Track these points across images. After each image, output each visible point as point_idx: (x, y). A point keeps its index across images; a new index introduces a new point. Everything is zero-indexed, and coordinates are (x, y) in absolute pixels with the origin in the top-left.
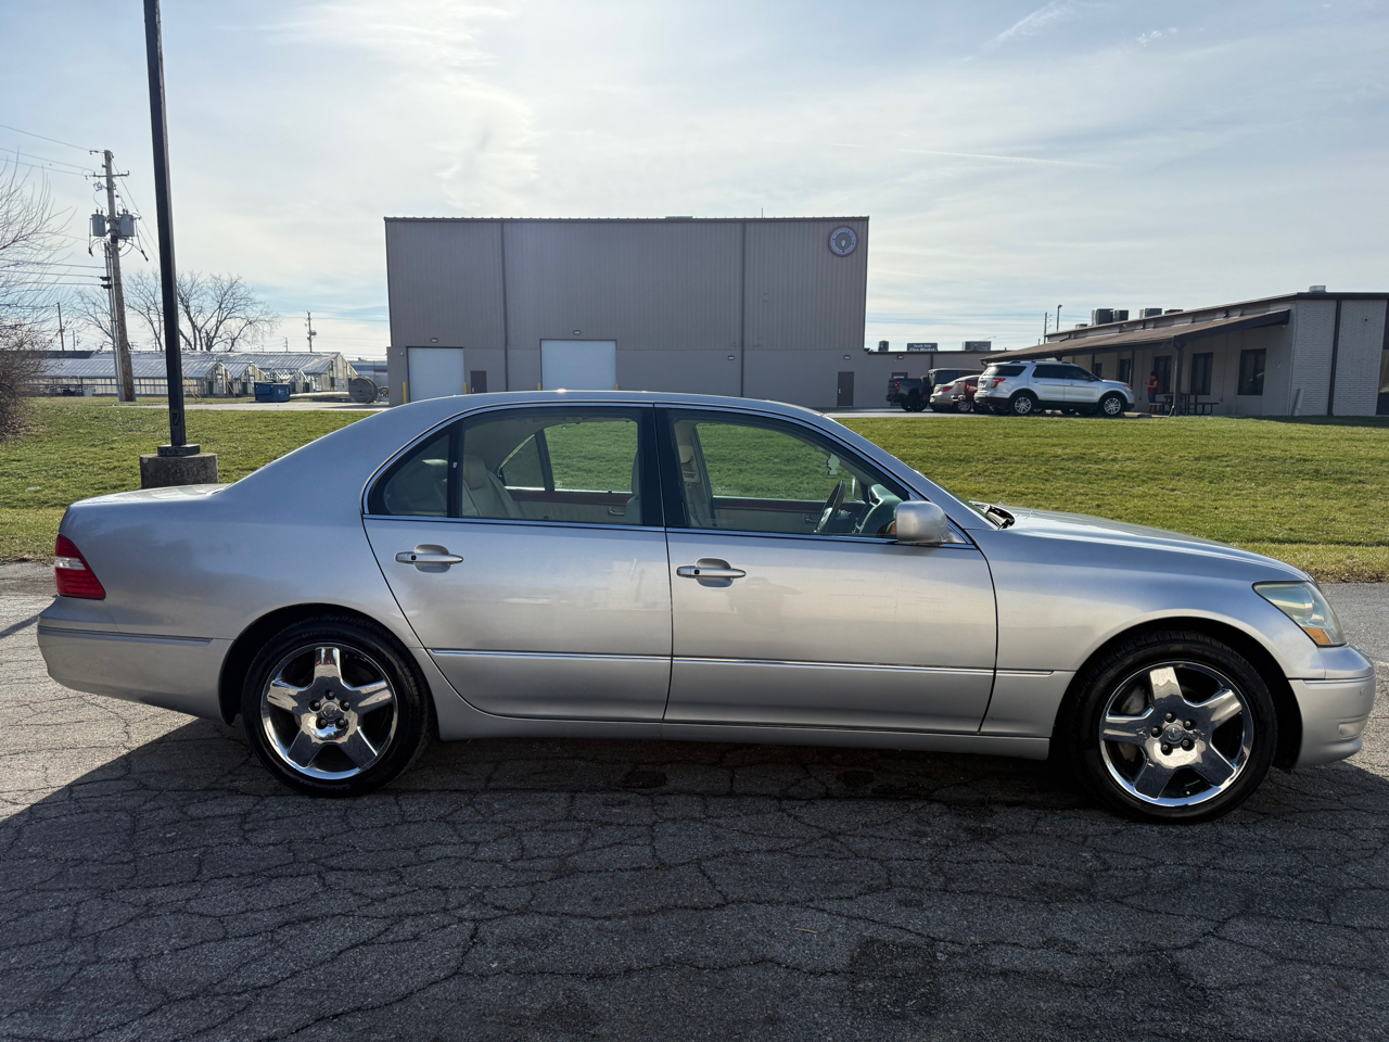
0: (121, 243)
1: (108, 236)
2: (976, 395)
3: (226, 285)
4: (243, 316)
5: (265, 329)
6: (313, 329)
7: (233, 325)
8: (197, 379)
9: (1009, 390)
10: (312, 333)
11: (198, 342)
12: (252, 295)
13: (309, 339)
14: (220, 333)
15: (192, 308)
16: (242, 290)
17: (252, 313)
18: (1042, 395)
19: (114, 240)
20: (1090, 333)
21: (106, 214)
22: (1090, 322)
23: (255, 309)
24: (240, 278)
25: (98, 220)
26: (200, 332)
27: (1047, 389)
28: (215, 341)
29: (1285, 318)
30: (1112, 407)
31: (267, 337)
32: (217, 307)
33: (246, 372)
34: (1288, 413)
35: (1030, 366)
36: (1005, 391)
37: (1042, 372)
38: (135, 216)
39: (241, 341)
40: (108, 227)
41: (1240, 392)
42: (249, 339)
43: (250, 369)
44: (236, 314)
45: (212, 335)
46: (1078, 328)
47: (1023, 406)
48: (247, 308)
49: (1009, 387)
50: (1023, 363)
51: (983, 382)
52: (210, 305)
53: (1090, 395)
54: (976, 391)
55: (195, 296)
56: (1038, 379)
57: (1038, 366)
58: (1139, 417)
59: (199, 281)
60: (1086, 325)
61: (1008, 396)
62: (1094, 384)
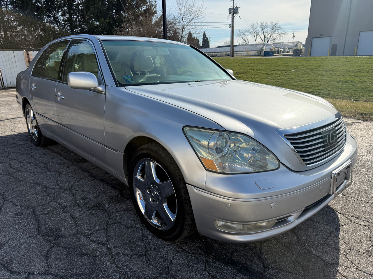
0: (235, 15)
1: (232, 13)
3: (274, 24)
4: (277, 33)
5: (283, 36)
6: (294, 35)
7: (275, 35)
8: (258, 51)
10: (294, 36)
11: (265, 41)
12: (281, 26)
13: (293, 38)
14: (271, 38)
15: (265, 32)
16: (278, 25)
17: (280, 32)
19: (233, 14)
21: (232, 8)
23: (281, 30)
24: (278, 22)
25: (230, 9)
26: (266, 38)
28: (269, 40)
31: (283, 38)
32: (271, 31)
33: (271, 48)
38: (238, 7)
39: (276, 40)
40: (232, 11)
42: (278, 39)
43: (272, 47)
44: (276, 32)
45: (269, 39)
48: (279, 30)
52: (269, 30)
55: (266, 28)
59: (267, 24)
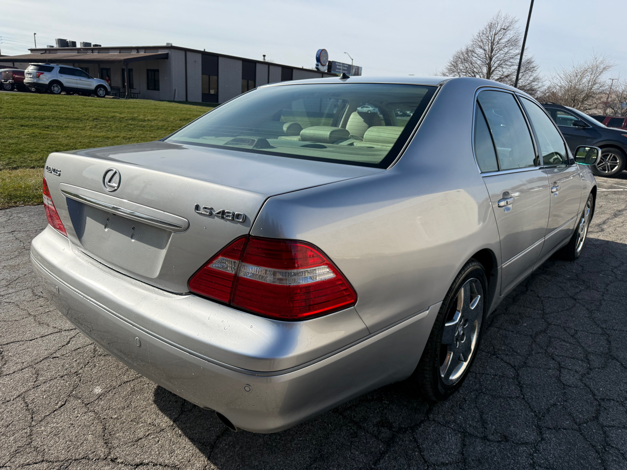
2: (25, 81)
9: (47, 80)
18: (66, 84)
20: (58, 52)
22: (56, 46)
27: (68, 81)
29: (166, 57)
30: (101, 92)
34: (172, 100)
35: (57, 67)
36: (45, 80)
37: (63, 71)
41: (148, 89)
46: (49, 48)
47: (56, 89)
49: (47, 78)
50: (52, 65)
51: (29, 74)
53: (90, 85)
54: (24, 79)
56: (62, 75)
57: (61, 68)
58: (113, 98)
60: (53, 47)
61: (47, 83)
62: (90, 80)
